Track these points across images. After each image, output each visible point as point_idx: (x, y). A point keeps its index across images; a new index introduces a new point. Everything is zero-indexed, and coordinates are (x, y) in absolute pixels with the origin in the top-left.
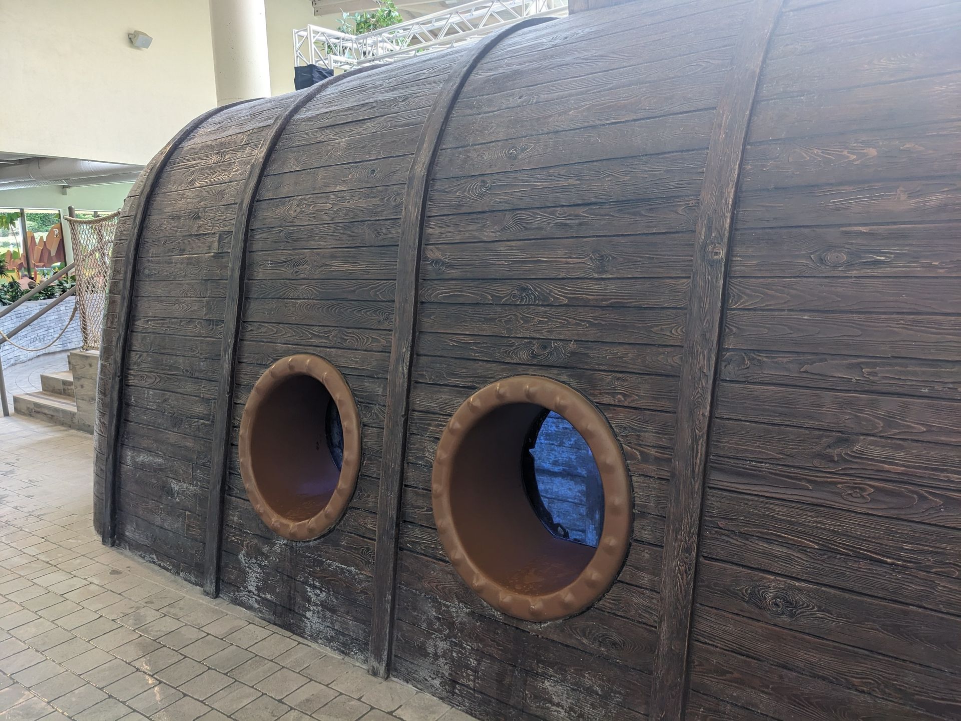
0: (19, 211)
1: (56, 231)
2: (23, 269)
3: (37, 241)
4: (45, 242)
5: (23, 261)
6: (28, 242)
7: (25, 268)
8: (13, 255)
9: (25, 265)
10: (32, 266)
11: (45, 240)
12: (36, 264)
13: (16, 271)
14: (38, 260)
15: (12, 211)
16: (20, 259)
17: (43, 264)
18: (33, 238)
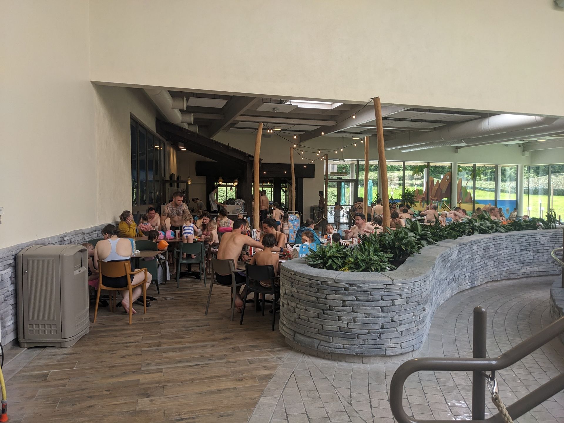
0: (426, 164)
1: (448, 177)
2: (424, 201)
3: (435, 183)
4: (439, 184)
5: (425, 196)
6: (429, 184)
7: (425, 200)
8: (419, 192)
9: (426, 198)
10: (430, 199)
11: (440, 183)
12: (433, 198)
13: (420, 202)
14: (434, 196)
15: (422, 164)
16: (423, 194)
17: (436, 198)
18: (433, 181)
